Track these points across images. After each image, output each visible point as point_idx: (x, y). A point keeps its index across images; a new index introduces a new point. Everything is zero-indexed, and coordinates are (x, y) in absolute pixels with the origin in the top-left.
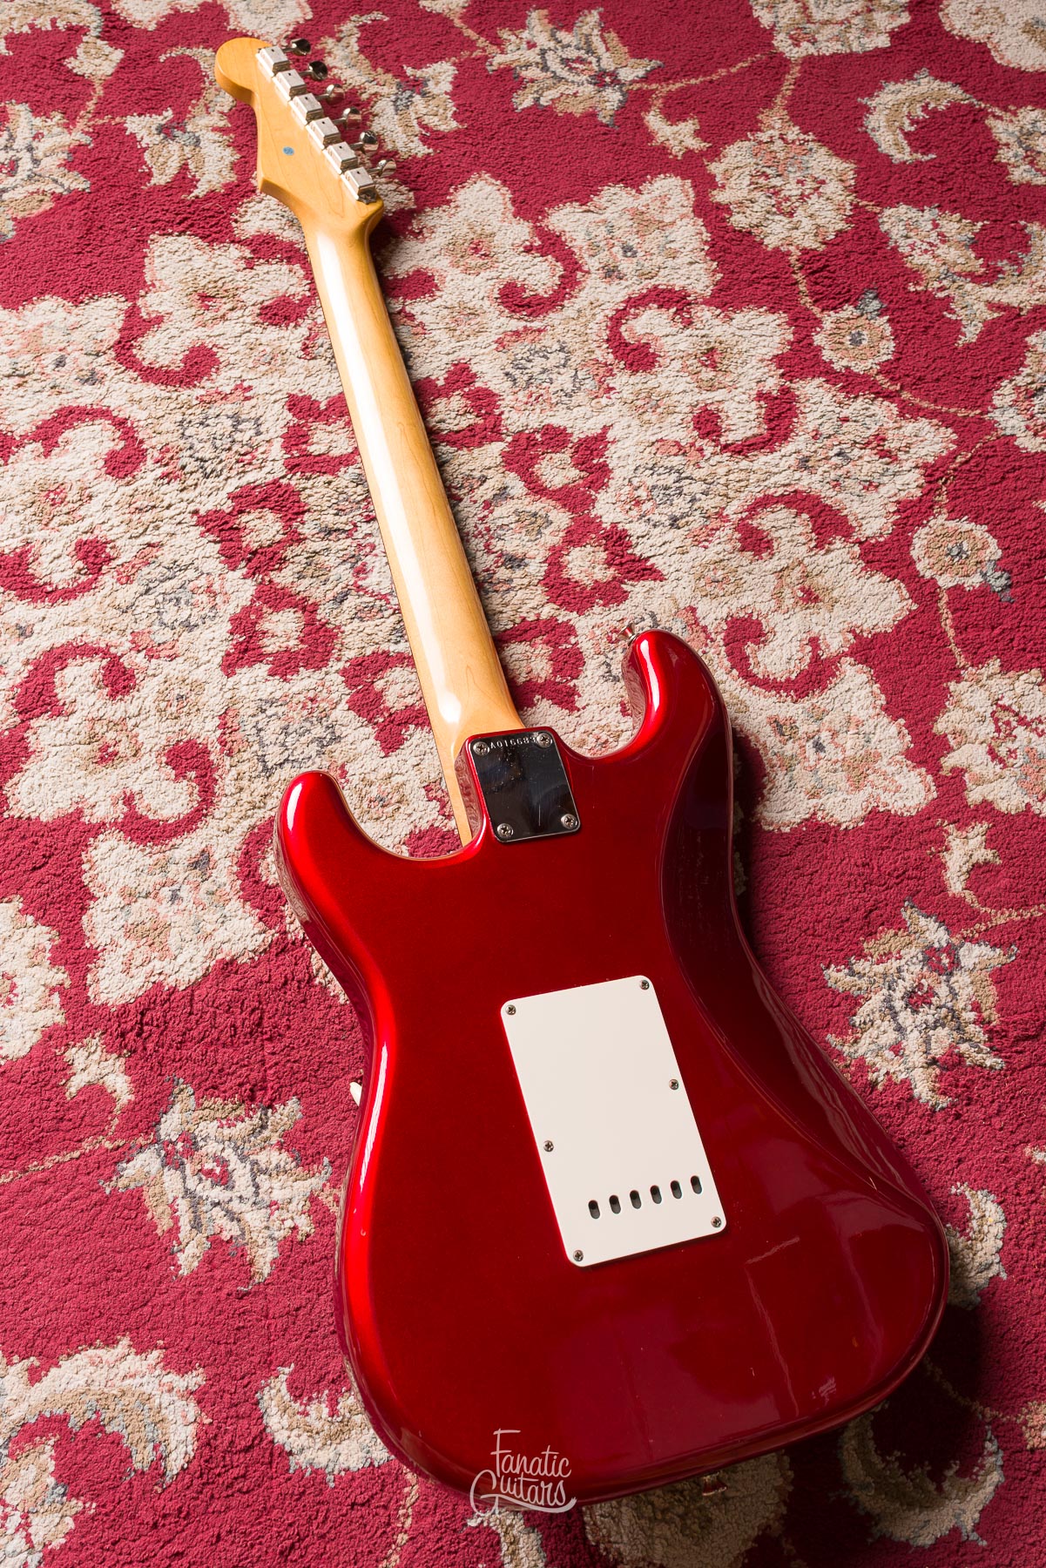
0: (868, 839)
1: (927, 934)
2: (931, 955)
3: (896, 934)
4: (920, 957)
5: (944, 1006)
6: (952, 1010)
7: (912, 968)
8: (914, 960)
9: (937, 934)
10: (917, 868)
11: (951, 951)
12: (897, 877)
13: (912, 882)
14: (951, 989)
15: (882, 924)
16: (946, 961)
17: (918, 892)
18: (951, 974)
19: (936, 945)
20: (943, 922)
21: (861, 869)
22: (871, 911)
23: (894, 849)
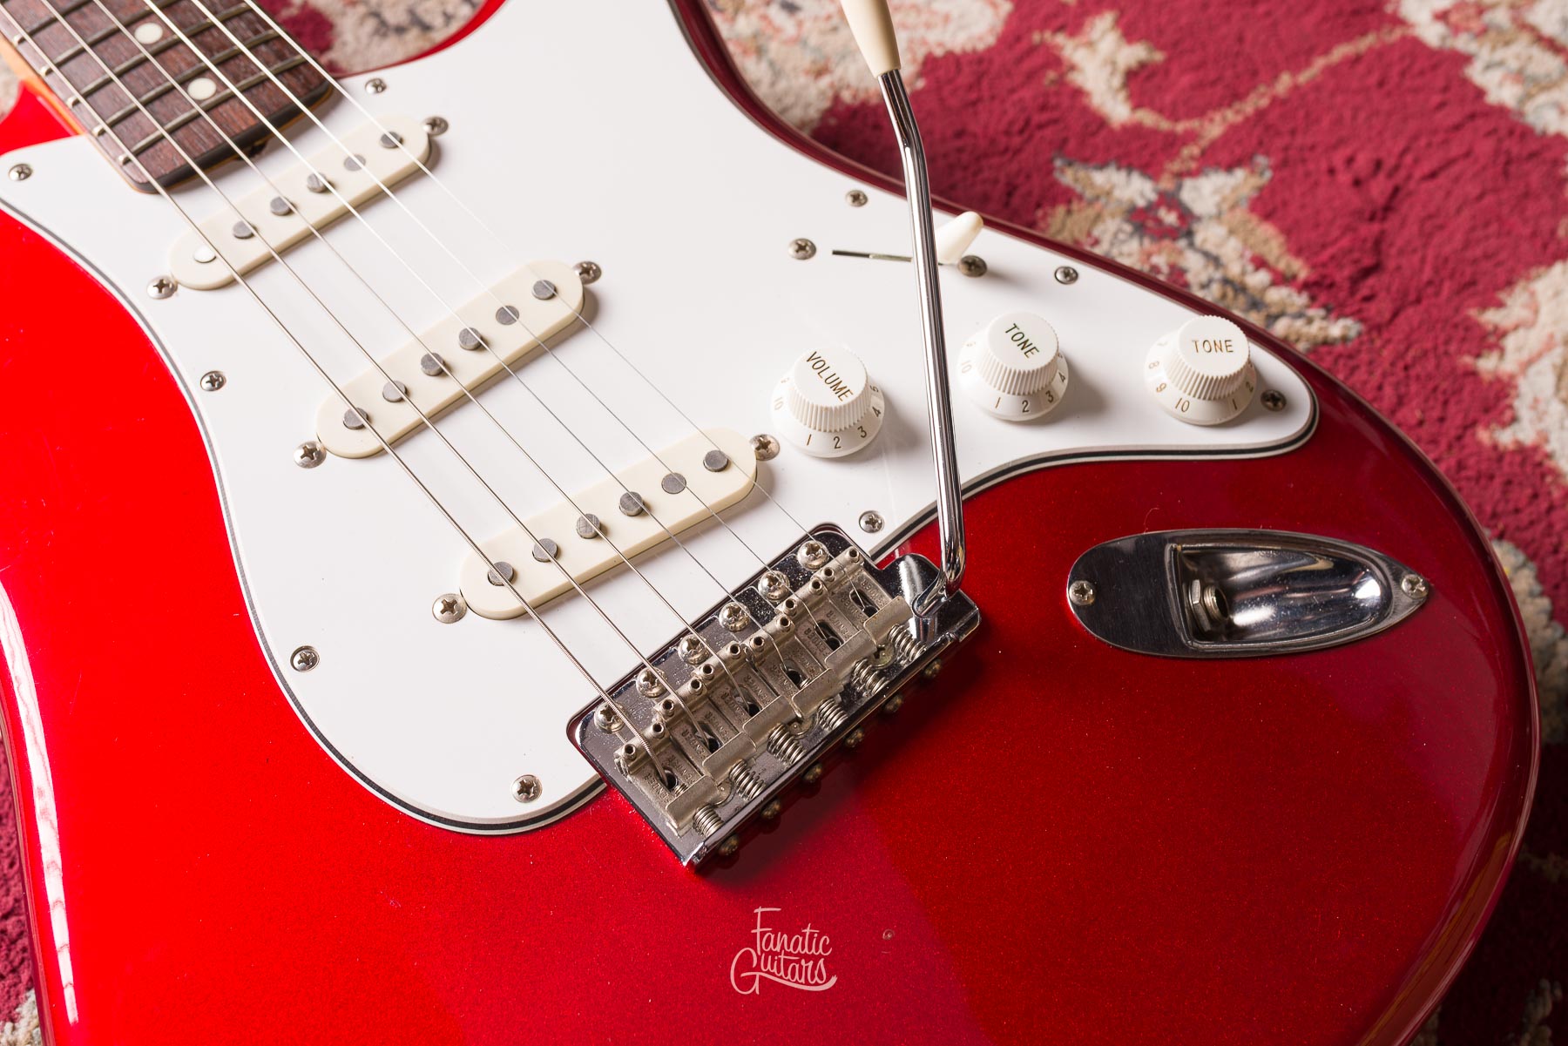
0: (942, 100)
1: (1117, 193)
2: (1141, 219)
3: (1069, 212)
4: (1128, 228)
5: (1210, 281)
6: (1226, 281)
7: (1125, 248)
8: (1122, 236)
9: (1135, 188)
10: (1043, 108)
11: (1169, 200)
12: (1021, 132)
13: (1048, 132)
14: (1207, 255)
15: (1039, 206)
16: (1170, 218)
17: (1065, 141)
18: (1190, 234)
19: (1141, 203)
20: (1130, 168)
21: (959, 143)
22: (1010, 194)
23: (993, 98)
